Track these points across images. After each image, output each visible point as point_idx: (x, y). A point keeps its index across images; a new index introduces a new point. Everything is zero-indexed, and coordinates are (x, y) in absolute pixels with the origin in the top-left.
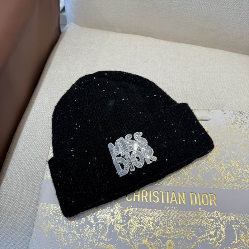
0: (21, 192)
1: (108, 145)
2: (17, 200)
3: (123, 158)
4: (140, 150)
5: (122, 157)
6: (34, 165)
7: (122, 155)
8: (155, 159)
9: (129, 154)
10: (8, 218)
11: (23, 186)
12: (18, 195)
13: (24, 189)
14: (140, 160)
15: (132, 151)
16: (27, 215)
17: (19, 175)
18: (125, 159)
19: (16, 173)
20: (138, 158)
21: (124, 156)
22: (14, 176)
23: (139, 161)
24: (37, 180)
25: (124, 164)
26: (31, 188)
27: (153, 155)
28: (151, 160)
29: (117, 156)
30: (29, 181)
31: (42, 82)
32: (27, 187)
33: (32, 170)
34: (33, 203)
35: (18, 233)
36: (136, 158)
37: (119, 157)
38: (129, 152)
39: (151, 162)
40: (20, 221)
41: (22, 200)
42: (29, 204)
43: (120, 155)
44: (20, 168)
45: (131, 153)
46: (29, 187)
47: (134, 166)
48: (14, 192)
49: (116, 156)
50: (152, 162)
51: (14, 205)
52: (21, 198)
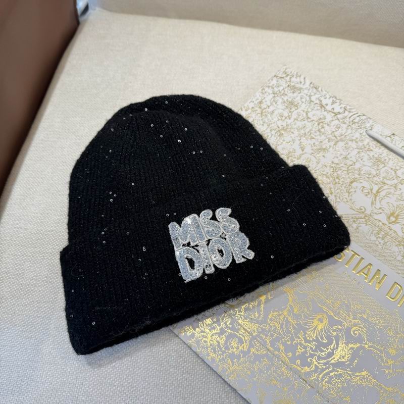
1: (169, 226)
3: (194, 249)
4: (225, 239)
5: (193, 247)
6: (42, 222)
7: (192, 244)
8: (251, 255)
9: (205, 243)
11: (23, 255)
12: (16, 269)
13: (25, 259)
14: (224, 256)
15: (210, 238)
16: (31, 300)
18: (198, 251)
19: (12, 236)
20: (221, 251)
21: (197, 246)
22: (8, 240)
23: (222, 256)
24: (47, 244)
25: (194, 259)
27: (248, 248)
28: (243, 257)
29: (184, 245)
32: (30, 256)
33: (38, 230)
36: (217, 250)
37: (187, 247)
38: (206, 239)
39: (243, 260)
40: (20, 310)
41: (23, 278)
42: (35, 282)
43: (189, 244)
44: (18, 228)
45: (209, 241)
46: (33, 256)
47: (212, 265)
48: (8, 266)
49: (182, 245)
50: (246, 260)
52: (20, 274)
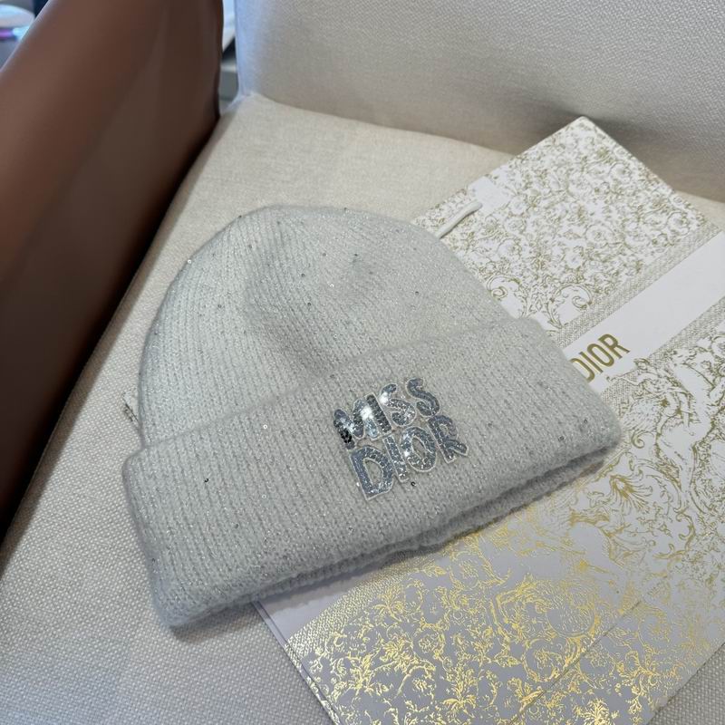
0: (76, 565)
2: (62, 589)
10: (34, 640)
17: (74, 514)
26: (107, 554)
30: (101, 535)
31: (158, 253)
34: (110, 601)
35: (59, 685)
51: (52, 602)
